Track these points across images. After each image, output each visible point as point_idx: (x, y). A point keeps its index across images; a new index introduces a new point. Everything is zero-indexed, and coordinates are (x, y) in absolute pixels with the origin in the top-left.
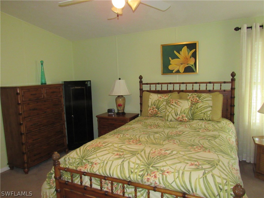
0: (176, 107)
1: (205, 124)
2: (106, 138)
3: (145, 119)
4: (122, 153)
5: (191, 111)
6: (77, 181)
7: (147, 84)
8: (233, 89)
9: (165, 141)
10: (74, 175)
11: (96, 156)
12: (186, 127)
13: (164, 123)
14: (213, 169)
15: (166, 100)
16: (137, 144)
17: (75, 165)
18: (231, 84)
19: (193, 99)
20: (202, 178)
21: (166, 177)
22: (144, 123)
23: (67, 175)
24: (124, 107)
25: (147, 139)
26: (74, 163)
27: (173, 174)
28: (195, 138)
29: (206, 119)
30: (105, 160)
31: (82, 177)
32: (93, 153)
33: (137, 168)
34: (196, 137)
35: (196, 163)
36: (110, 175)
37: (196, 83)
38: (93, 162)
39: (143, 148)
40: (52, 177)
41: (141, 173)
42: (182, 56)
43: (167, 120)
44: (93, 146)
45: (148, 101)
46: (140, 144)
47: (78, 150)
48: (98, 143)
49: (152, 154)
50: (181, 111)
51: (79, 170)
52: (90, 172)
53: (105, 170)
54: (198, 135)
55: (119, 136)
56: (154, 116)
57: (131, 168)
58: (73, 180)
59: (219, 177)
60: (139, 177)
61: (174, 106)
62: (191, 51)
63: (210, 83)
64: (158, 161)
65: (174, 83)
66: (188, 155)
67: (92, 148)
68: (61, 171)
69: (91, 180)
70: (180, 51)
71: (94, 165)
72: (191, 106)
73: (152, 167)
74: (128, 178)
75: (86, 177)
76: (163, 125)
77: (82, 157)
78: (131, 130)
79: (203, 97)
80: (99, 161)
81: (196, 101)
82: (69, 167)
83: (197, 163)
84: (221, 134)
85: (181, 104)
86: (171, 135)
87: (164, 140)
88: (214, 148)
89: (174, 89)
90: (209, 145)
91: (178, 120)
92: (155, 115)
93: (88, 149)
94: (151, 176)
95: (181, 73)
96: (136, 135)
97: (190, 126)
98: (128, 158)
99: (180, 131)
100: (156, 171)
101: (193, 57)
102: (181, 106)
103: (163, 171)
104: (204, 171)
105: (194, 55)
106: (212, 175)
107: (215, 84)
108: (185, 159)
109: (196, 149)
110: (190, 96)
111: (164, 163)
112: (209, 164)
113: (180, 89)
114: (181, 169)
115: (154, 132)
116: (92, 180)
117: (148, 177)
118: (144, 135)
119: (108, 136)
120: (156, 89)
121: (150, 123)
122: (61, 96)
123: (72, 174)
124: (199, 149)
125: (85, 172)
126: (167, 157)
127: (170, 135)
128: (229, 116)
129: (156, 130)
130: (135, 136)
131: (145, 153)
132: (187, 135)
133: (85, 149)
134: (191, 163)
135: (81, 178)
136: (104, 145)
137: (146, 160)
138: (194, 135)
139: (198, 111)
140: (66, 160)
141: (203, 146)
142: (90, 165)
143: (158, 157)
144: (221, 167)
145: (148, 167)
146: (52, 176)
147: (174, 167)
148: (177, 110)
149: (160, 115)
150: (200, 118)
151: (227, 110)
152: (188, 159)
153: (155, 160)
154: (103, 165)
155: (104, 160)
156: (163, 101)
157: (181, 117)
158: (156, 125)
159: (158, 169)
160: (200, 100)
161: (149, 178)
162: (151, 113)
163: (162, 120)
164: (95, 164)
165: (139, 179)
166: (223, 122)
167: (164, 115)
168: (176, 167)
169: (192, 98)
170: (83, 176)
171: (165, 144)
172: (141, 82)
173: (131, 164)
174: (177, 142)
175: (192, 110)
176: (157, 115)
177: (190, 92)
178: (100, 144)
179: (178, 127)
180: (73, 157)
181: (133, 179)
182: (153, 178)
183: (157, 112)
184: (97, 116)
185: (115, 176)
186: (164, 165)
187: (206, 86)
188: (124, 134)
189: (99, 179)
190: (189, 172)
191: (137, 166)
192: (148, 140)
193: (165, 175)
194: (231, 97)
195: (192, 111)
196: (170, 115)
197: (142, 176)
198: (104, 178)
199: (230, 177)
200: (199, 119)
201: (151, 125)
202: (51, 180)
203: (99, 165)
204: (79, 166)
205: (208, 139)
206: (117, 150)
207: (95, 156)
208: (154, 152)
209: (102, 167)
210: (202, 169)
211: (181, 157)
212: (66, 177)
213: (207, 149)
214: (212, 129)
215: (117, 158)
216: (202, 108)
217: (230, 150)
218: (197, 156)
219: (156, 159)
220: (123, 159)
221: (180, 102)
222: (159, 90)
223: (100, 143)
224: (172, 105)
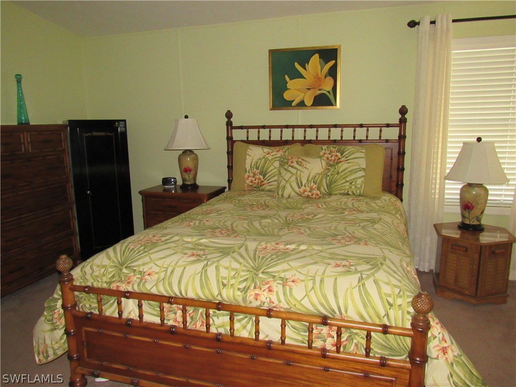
0: (299, 170)
1: (353, 201)
2: (166, 228)
3: (239, 195)
4: (202, 253)
5: (326, 178)
6: (111, 311)
7: (241, 128)
8: (402, 137)
9: (283, 230)
10: (104, 299)
11: (150, 260)
12: (319, 207)
13: (277, 201)
14: (376, 271)
15: (278, 159)
16: (229, 237)
17: (105, 279)
18: (398, 128)
19: (330, 156)
20: (358, 287)
21: (291, 289)
22: (237, 201)
23: (90, 301)
24: (196, 173)
25: (247, 227)
26: (104, 275)
27: (303, 284)
28: (337, 223)
29: (355, 192)
30: (168, 267)
31: (121, 302)
32: (143, 255)
33: (234, 277)
34: (340, 221)
35: (345, 263)
36: (181, 293)
37: (335, 126)
38: (145, 271)
39: (242, 242)
40: (58, 307)
41: (242, 286)
42: (309, 72)
43: (282, 196)
44: (140, 242)
45: (245, 161)
46: (236, 237)
47: (110, 250)
48: (150, 236)
49: (261, 251)
50: (308, 177)
51: (115, 289)
52: (139, 292)
53: (169, 284)
54: (343, 219)
55: (192, 224)
56: (255, 190)
57: (221, 277)
58: (102, 310)
59: (387, 284)
60: (239, 293)
61: (296, 168)
62: (326, 64)
63: (361, 126)
64: (274, 262)
65: (293, 127)
66: (329, 251)
67: (140, 245)
68: (76, 293)
69: (140, 306)
70: (306, 64)
71: (147, 277)
72: (327, 169)
73: (263, 273)
74: (217, 296)
75: (131, 301)
76: (276, 204)
77: (119, 262)
78: (215, 214)
79: (349, 153)
80: (156, 269)
81: (335, 159)
82: (92, 285)
83: (347, 263)
84: (383, 217)
85: (308, 166)
86: (292, 220)
87: (281, 229)
88: (373, 238)
89: (293, 137)
90: (365, 234)
91: (303, 195)
92: (257, 188)
93: (132, 248)
94: (263, 289)
95: (307, 106)
96: (225, 221)
97: (325, 204)
98: (214, 260)
99: (308, 214)
100: (271, 279)
101: (330, 76)
102: (308, 169)
103: (285, 280)
104: (359, 275)
105: (333, 73)
106: (374, 281)
107: (370, 128)
108: (324, 257)
109: (342, 241)
110: (325, 150)
111: (285, 266)
112: (367, 263)
113: (305, 137)
114: (318, 273)
115: (259, 216)
116: (143, 306)
117: (257, 291)
118: (242, 221)
119: (168, 224)
120: (259, 138)
121: (250, 202)
122: (64, 150)
123: (99, 297)
124: (348, 241)
125: (128, 292)
126: (289, 255)
127: (290, 220)
128: (394, 188)
129: (262, 213)
130: (223, 223)
131: (247, 250)
132: (322, 219)
133: (124, 247)
134: (335, 262)
135: (119, 303)
136: (163, 239)
137: (251, 262)
138: (336, 218)
139: (340, 178)
140: (85, 272)
141: (353, 236)
142: (138, 278)
143: (272, 255)
144: (389, 267)
145: (255, 274)
146: (56, 305)
147: (304, 271)
148: (300, 175)
149: (268, 188)
150: (342, 192)
151: (391, 176)
152: (330, 256)
153: (268, 260)
154: (166, 275)
155: (166, 266)
156: (274, 159)
157: (308, 189)
158: (262, 205)
159: (275, 276)
160: (343, 157)
161: (258, 294)
162: (251, 184)
163: (273, 197)
164: (149, 275)
165: (239, 296)
166: (384, 197)
167: (275, 187)
168: (308, 271)
169: (329, 154)
170: (123, 299)
171: (283, 235)
172: (229, 124)
173: (221, 269)
174: (304, 230)
175: (328, 176)
176: (263, 187)
177: (323, 142)
178: (156, 238)
179: (303, 207)
180: (99, 264)
181: (228, 298)
182: (265, 293)
183: (262, 182)
184: (140, 193)
185: (191, 295)
186: (285, 269)
187: (353, 131)
188: (200, 221)
189: (158, 304)
190: (334, 279)
191: (233, 273)
192: (249, 229)
193: (289, 286)
194: (399, 153)
195: (328, 178)
196: (288, 185)
197: (245, 290)
198: (167, 300)
199: (406, 284)
200: (341, 194)
201: (251, 205)
202: (55, 313)
203: (156, 276)
204: (114, 282)
205: (362, 224)
206: (192, 247)
207: (147, 259)
208: (265, 248)
209: (163, 279)
210: (356, 271)
211: (316, 254)
212: (88, 306)
213: (362, 240)
214: (366, 209)
215: (192, 261)
216: (347, 173)
217: (401, 242)
218: (345, 251)
219: (270, 259)
220: (206, 262)
221: (306, 161)
222: (264, 140)
223: (154, 236)
224: (292, 167)
